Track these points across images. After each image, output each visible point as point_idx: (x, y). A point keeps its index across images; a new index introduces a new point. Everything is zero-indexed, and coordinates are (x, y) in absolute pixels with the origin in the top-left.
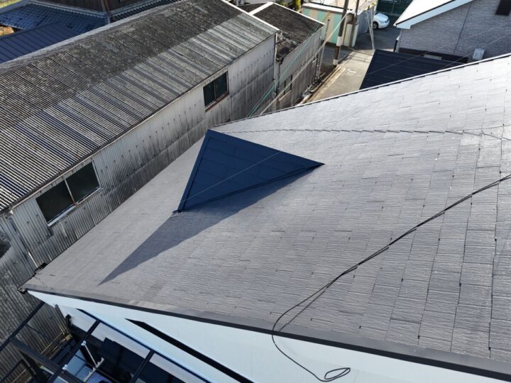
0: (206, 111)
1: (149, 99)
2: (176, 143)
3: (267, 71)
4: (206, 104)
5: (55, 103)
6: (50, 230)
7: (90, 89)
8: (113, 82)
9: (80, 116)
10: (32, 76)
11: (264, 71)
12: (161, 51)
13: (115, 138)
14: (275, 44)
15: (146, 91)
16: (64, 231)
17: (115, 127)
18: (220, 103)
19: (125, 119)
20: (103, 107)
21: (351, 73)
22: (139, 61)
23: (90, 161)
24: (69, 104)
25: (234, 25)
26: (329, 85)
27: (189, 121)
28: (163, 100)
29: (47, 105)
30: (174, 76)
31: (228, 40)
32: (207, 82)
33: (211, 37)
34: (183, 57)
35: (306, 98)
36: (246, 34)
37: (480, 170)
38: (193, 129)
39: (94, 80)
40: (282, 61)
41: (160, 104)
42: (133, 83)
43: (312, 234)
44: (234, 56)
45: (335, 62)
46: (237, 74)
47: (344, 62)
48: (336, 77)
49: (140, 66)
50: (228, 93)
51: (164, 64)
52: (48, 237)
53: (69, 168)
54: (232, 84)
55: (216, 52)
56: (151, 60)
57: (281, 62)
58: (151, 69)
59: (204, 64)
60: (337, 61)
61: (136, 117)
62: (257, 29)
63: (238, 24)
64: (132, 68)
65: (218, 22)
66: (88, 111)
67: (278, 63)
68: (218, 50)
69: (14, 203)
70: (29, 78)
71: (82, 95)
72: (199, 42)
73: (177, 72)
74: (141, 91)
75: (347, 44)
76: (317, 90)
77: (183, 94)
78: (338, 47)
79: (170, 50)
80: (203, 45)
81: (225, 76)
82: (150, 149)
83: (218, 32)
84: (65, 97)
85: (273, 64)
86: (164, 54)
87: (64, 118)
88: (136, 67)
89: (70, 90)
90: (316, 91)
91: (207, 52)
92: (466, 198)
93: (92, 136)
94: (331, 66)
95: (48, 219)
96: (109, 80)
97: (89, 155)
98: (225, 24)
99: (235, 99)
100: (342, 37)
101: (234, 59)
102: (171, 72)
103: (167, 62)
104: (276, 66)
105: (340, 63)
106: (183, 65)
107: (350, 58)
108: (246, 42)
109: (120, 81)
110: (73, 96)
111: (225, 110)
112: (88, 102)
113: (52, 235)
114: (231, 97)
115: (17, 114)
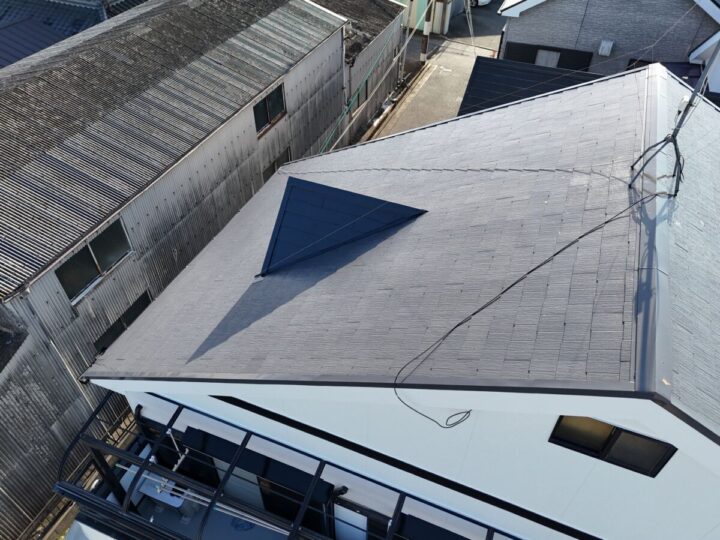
0: (259, 138)
1: (184, 129)
2: (223, 184)
3: (334, 78)
4: (258, 128)
5: (59, 141)
6: (74, 310)
7: (103, 119)
8: (133, 108)
9: (95, 157)
10: (22, 106)
11: (330, 78)
12: (191, 59)
13: (147, 185)
14: (343, 40)
15: (179, 117)
16: (91, 311)
17: (145, 169)
18: (276, 126)
19: (157, 158)
20: (124, 143)
21: (445, 71)
22: (164, 76)
23: (117, 217)
24: (78, 141)
25: (285, 16)
26: (416, 90)
27: (238, 154)
28: (203, 129)
29: (49, 146)
30: (213, 94)
31: (280, 39)
32: (258, 99)
33: (256, 36)
34: (222, 67)
35: (387, 109)
36: (303, 28)
37: (587, 213)
38: (244, 164)
39: (106, 106)
40: (353, 63)
41: (199, 134)
42: (160, 107)
43: (422, 290)
44: (291, 61)
45: (423, 57)
46: (296, 85)
47: (435, 57)
48: (426, 78)
49: (165, 83)
50: (286, 112)
51: (198, 79)
52: (73, 319)
53: (92, 229)
54: (291, 100)
55: (265, 56)
56: (179, 73)
57: (351, 63)
58: (182, 87)
59: (252, 74)
60: (426, 55)
61: (171, 155)
62: (317, 21)
63: (290, 14)
64: (155, 86)
65: (264, 13)
66: (107, 150)
67: (348, 66)
68: (268, 54)
69: (30, 279)
70: (18, 109)
71: (94, 127)
72: (241, 44)
73: (217, 89)
74: (173, 119)
75: (437, 30)
76: (402, 97)
77: (228, 118)
78: (426, 36)
79: (203, 58)
80: (247, 47)
81: (280, 89)
82: (191, 196)
83: (266, 28)
84: (72, 132)
85: (341, 67)
86: (195, 64)
87: (75, 162)
88: (161, 85)
89: (77, 122)
90: (400, 100)
91: (253, 59)
92: (573, 243)
93: (116, 184)
94: (417, 63)
95: (71, 296)
96: (126, 104)
97: (115, 210)
98: (273, 15)
99: (294, 118)
100: (430, 23)
101: (291, 65)
102: (209, 89)
103: (202, 76)
104: (346, 70)
105: (429, 58)
106: (223, 77)
107: (443, 51)
108: (305, 40)
109: (142, 105)
110: (82, 130)
111: (283, 135)
112: (103, 138)
113: (77, 316)
114: (290, 117)
115: (11, 160)
